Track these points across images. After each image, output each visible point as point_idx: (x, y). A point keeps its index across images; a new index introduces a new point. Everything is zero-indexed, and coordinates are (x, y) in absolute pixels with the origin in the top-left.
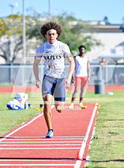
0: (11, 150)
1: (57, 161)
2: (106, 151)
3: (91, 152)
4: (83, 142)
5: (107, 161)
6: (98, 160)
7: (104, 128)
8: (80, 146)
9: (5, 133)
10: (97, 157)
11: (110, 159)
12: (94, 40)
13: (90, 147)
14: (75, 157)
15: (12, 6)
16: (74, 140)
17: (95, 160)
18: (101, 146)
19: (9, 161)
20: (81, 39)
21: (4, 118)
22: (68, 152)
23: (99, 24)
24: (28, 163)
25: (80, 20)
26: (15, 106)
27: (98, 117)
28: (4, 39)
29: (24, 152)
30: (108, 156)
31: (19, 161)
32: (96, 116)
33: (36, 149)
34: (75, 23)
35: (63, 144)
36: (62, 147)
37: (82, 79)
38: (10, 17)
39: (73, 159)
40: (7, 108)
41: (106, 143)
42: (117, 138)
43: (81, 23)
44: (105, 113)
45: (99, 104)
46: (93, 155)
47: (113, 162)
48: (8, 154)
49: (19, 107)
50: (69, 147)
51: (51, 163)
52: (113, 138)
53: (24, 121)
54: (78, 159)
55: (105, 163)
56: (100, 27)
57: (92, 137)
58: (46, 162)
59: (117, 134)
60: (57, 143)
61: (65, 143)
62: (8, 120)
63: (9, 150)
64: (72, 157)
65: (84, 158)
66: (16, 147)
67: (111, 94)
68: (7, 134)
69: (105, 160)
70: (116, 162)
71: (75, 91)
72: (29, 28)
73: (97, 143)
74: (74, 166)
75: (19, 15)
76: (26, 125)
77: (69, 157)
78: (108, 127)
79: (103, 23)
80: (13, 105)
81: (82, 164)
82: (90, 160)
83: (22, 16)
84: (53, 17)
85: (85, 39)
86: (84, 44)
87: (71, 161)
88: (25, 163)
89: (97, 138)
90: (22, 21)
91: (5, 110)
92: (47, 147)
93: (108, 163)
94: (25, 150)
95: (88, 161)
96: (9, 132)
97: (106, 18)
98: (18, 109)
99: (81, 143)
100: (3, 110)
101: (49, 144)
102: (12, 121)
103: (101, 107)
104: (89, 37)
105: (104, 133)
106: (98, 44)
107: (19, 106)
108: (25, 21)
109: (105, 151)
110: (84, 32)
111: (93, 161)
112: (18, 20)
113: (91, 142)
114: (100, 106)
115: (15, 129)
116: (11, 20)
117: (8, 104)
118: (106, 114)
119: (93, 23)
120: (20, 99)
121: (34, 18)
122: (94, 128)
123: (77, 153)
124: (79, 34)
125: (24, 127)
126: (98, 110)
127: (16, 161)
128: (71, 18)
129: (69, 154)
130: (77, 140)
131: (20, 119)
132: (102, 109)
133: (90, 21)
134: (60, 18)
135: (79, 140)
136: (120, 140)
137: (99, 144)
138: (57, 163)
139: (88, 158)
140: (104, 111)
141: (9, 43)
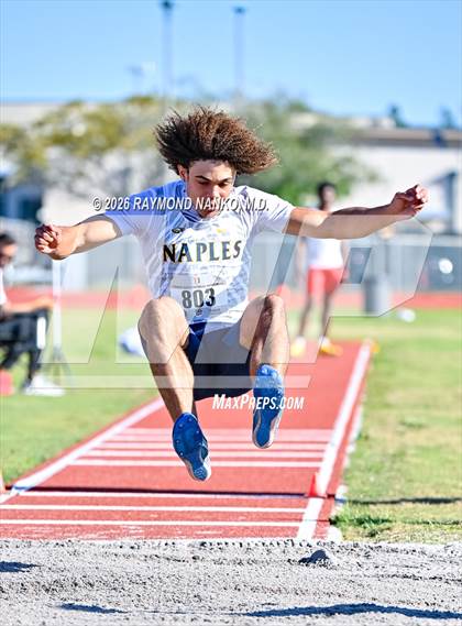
0: (130, 468)
1: (257, 501)
2: (393, 474)
3: (349, 475)
4: (329, 445)
5: (393, 502)
6: (367, 499)
8: (320, 460)
10: (366, 489)
11: (402, 497)
13: (347, 463)
14: (306, 490)
15: (136, 71)
17: (361, 497)
18: (378, 459)
19: (122, 498)
20: (326, 163)
23: (376, 124)
24: (176, 505)
28: (113, 161)
30: (398, 487)
31: (149, 498)
34: (307, 121)
37: (328, 274)
39: (301, 495)
41: (391, 451)
42: (420, 438)
45: (377, 341)
46: (355, 484)
47: (410, 505)
51: (239, 504)
52: (411, 438)
54: (313, 494)
55: (389, 507)
56: (379, 133)
57: (354, 435)
58: (226, 502)
59: (420, 427)
63: (123, 467)
64: (297, 490)
65: (331, 493)
67: (408, 315)
69: (387, 499)
70: (419, 505)
71: (308, 307)
73: (368, 453)
74: (303, 513)
75: (157, 96)
77: (288, 490)
79: (387, 124)
81: (325, 510)
82: (345, 498)
83: (164, 100)
85: (336, 166)
86: (333, 178)
87: (295, 499)
88: (167, 505)
89: (367, 438)
93: (396, 507)
94: (169, 468)
95: (342, 501)
97: (394, 112)
99: (323, 451)
104: (348, 160)
106: (372, 178)
109: (388, 474)
111: (355, 502)
113: (351, 449)
116: (134, 111)
119: (361, 123)
122: (361, 410)
123: (311, 478)
126: (373, 360)
127: (140, 498)
128: (299, 108)
129: (288, 479)
133: (346, 119)
134: (269, 106)
136: (432, 444)
137: (372, 455)
138: (256, 506)
139: (341, 492)
141: (125, 173)
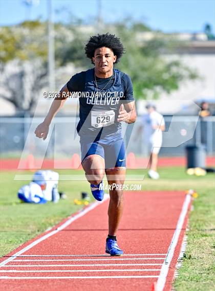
0: (26, 280)
2: (208, 281)
3: (178, 284)
4: (164, 265)
7: (204, 238)
8: (158, 273)
9: (14, 247)
12: (187, 69)
13: (176, 275)
16: (146, 261)
18: (197, 272)
20: (160, 66)
21: (11, 220)
22: (134, 285)
23: (194, 37)
25: (158, 31)
26: (33, 195)
27: (192, 217)
28: (12, 68)
29: (50, 284)
32: (188, 215)
33: (73, 279)
34: (148, 36)
35: (124, 268)
36: (123, 274)
38: (23, 24)
40: (19, 201)
41: (207, 266)
43: (159, 36)
44: (207, 209)
45: (195, 192)
48: (19, 287)
49: (41, 199)
50: (136, 273)
53: (51, 225)
56: (197, 44)
57: (181, 255)
60: (114, 268)
61: (128, 267)
62: (20, 223)
63: (21, 280)
66: (34, 274)
68: (18, 250)
72: (59, 45)
73: (191, 267)
75: (42, 21)
76: (55, 232)
78: (211, 236)
79: (203, 36)
80: (30, 195)
83: (47, 23)
84: (107, 26)
85: (168, 67)
86: (166, 76)
89: (190, 257)
90: (47, 32)
91: (14, 205)
92: (93, 274)
94: (53, 281)
96: (21, 245)
97: (208, 27)
98: (39, 203)
99: (160, 267)
100: (11, 204)
101: (98, 268)
102: (27, 225)
103: (198, 197)
104: (176, 64)
105: (203, 248)
106: (193, 77)
107: (41, 196)
108: (53, 33)
109: (205, 282)
110: (166, 53)
112: (39, 31)
113: (178, 265)
114: (196, 196)
115: (33, 240)
116: (26, 31)
117: (20, 192)
118: (207, 211)
119: (185, 37)
120: (42, 183)
121: (70, 28)
122: (185, 238)
123: (152, 285)
124: (156, 56)
125: (50, 237)
126: (192, 203)
128: (142, 28)
129: (136, 287)
130: (151, 261)
131: (43, 221)
132: (201, 202)
133: (176, 33)
134: (120, 27)
135: (156, 261)
137: (193, 269)
140: (204, 206)
141: (22, 75)
